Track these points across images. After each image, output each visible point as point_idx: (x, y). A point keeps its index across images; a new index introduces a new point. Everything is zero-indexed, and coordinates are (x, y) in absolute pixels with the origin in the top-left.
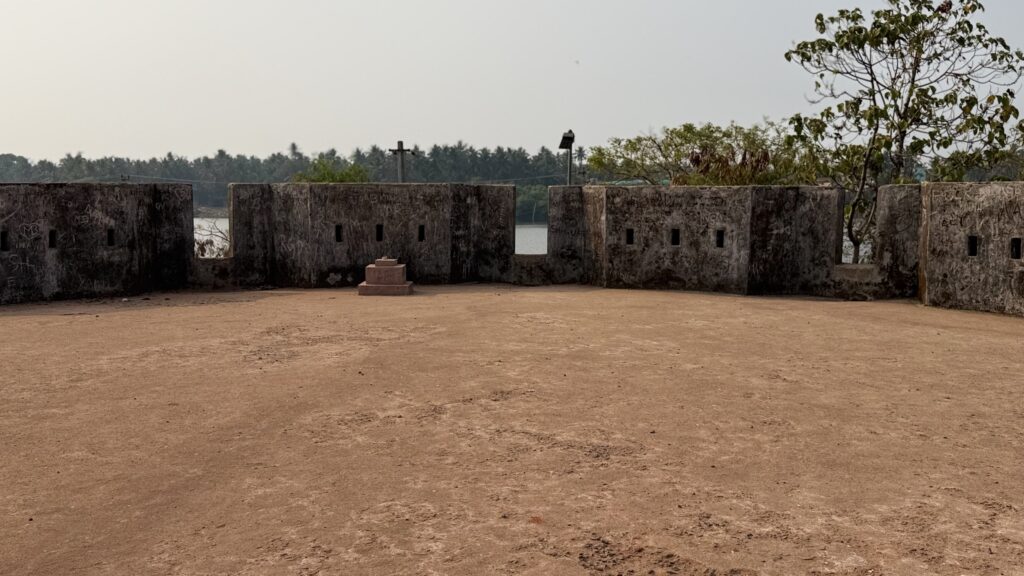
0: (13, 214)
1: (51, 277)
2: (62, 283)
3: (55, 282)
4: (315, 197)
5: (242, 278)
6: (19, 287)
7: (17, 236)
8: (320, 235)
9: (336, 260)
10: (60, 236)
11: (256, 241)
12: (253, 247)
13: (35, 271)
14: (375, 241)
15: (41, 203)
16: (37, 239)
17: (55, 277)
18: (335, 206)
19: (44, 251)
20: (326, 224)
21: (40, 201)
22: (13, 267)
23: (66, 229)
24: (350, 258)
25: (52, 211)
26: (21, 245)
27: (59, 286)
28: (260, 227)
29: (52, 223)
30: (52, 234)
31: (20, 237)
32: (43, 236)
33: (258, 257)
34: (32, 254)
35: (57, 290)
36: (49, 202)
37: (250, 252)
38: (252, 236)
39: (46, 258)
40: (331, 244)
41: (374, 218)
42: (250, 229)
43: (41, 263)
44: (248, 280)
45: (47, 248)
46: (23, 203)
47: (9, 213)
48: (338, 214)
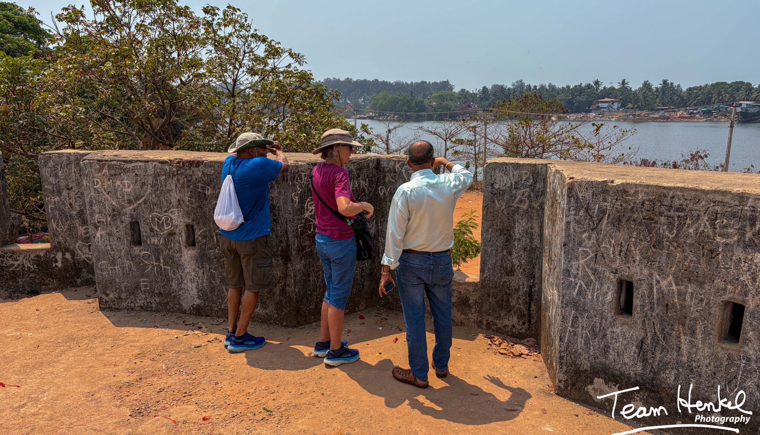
0: (141, 201)
1: (190, 285)
2: (202, 294)
3: (195, 291)
4: (577, 209)
5: (490, 319)
6: (153, 292)
7: (147, 229)
8: (580, 292)
9: (612, 355)
10: (198, 233)
11: (516, 262)
12: (510, 272)
13: (171, 275)
14: (714, 338)
15: (173, 186)
16: (172, 234)
17: (194, 285)
18: (621, 236)
19: (180, 251)
20: (595, 271)
21: (172, 184)
22: (145, 267)
23: (204, 224)
24: (645, 361)
25: (187, 199)
26: (152, 240)
27: (199, 297)
28: (525, 240)
29: (188, 214)
30: (190, 229)
31: (152, 230)
32: (177, 231)
33: (517, 290)
34: (165, 253)
35: (198, 302)
36: (183, 187)
37: (505, 278)
38: (510, 253)
39: (183, 259)
40: (602, 316)
41: (719, 283)
42: (507, 240)
43: (178, 266)
44: (500, 324)
45: (183, 248)
46: (152, 186)
47: (137, 199)
48: (627, 256)
